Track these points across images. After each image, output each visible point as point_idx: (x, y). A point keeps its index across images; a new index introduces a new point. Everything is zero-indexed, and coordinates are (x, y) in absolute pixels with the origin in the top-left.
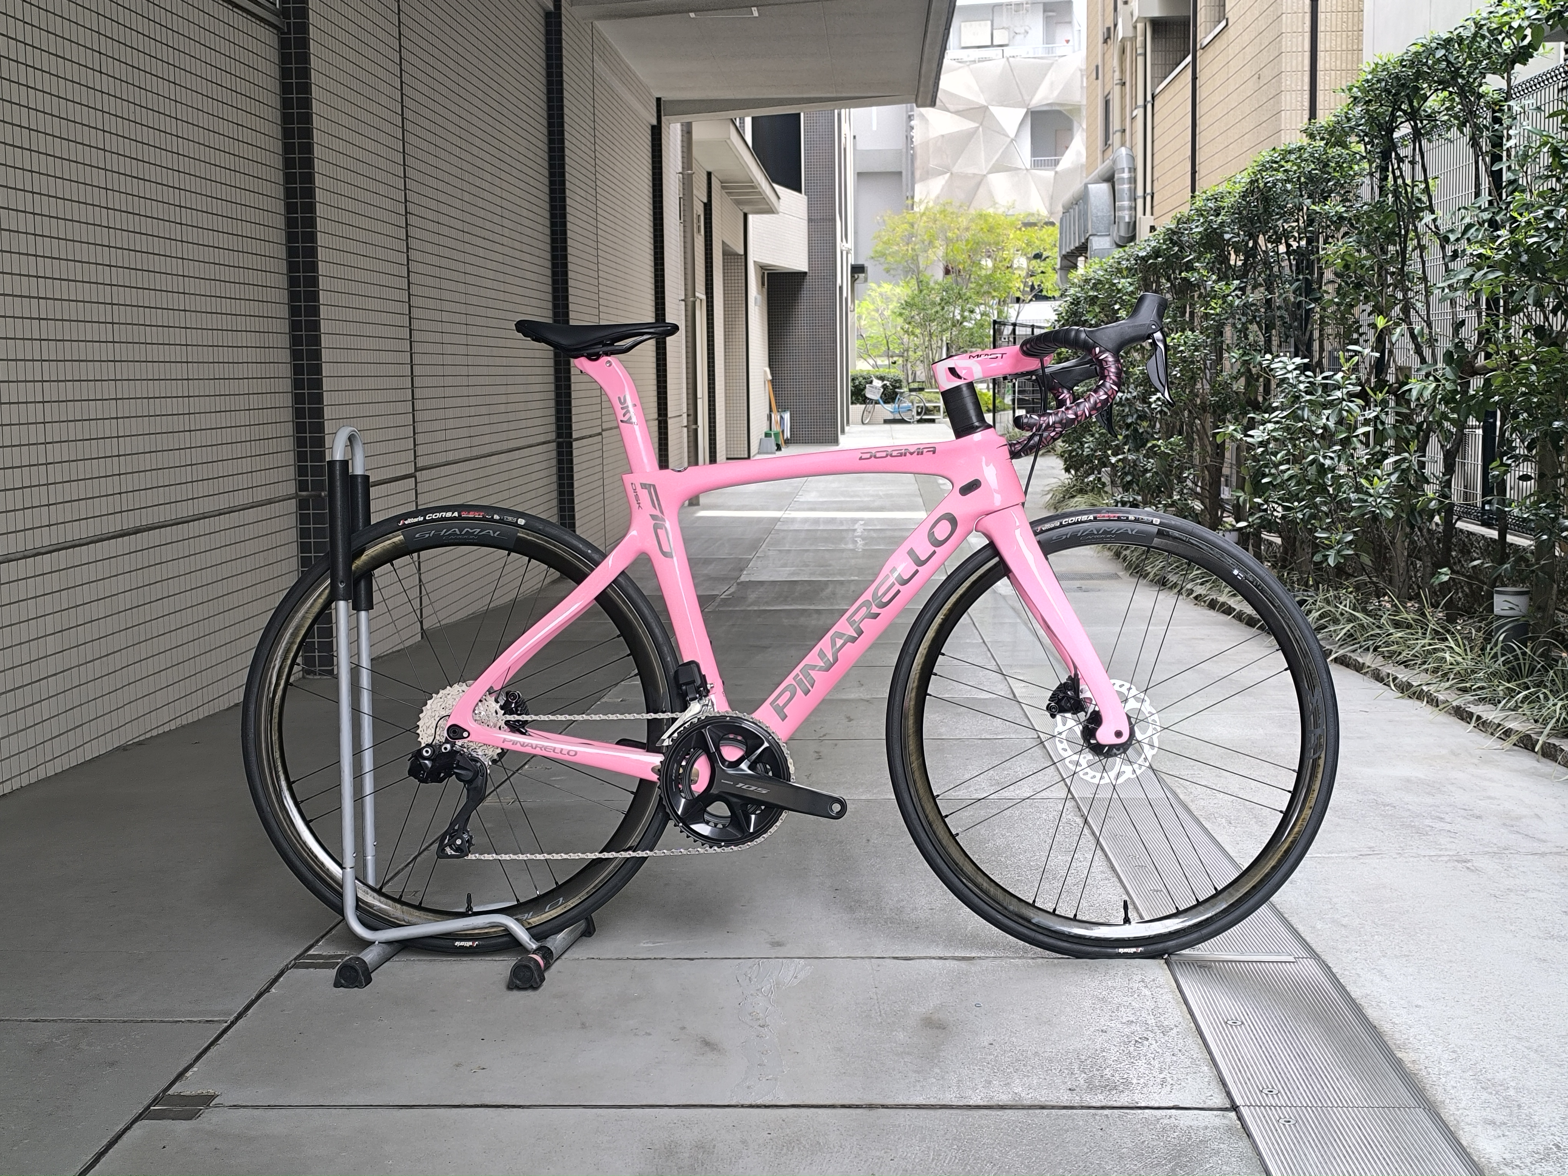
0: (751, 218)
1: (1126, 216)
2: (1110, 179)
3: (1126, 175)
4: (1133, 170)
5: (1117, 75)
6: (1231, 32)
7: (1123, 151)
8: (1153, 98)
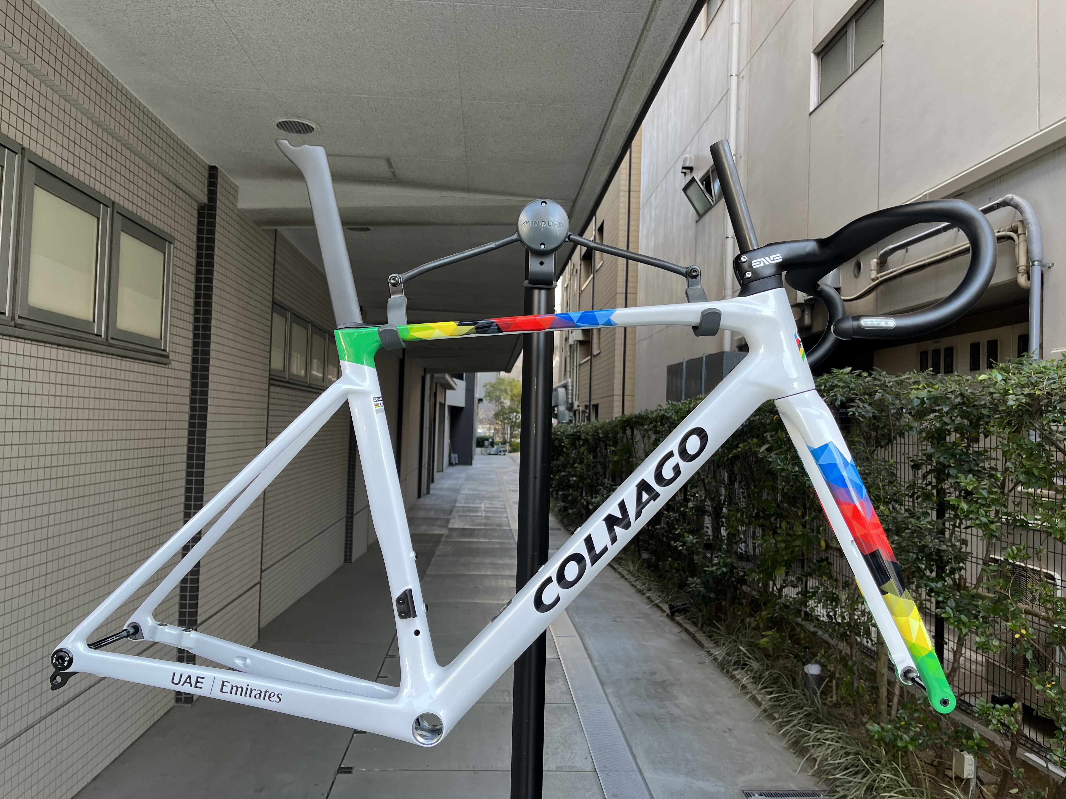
0: (448, 392)
1: (570, 401)
2: (565, 386)
3: (570, 388)
4: (572, 386)
5: (569, 354)
6: (602, 355)
7: (570, 380)
8: (580, 365)
